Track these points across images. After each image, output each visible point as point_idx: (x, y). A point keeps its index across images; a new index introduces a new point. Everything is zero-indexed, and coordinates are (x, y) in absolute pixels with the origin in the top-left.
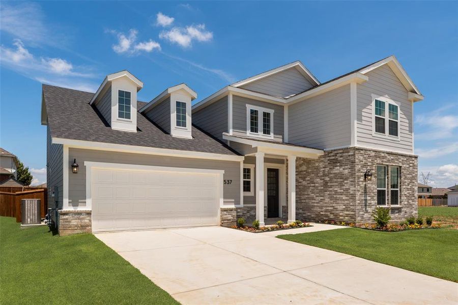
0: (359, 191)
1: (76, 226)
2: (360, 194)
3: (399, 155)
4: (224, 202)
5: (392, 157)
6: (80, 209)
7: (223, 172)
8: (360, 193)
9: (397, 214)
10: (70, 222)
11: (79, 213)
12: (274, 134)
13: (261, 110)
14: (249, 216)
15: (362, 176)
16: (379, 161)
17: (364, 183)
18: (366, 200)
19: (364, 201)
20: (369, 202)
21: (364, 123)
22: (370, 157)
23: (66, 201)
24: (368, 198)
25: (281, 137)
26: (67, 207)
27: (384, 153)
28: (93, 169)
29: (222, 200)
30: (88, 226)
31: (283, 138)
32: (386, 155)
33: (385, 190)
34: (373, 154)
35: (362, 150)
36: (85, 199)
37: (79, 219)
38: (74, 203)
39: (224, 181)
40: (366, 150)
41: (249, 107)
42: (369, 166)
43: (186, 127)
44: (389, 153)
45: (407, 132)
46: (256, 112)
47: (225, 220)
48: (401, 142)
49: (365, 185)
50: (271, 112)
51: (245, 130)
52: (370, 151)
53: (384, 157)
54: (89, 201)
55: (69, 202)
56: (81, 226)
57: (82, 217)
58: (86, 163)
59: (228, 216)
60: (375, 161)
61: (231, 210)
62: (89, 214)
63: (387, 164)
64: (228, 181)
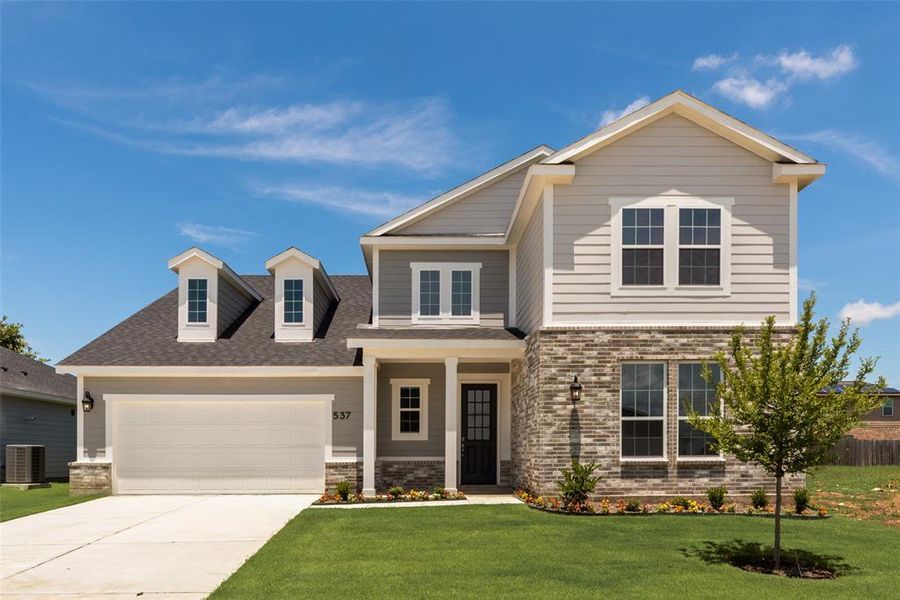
0: (550, 425)
1: (90, 484)
2: (555, 432)
3: (716, 331)
4: (333, 452)
5: (685, 341)
6: (98, 460)
7: (332, 397)
8: (554, 429)
9: (706, 480)
10: (82, 478)
11: (93, 467)
12: (481, 312)
13: (446, 270)
14: (412, 479)
15: (564, 391)
16: (627, 353)
17: (572, 407)
18: (576, 446)
19: (568, 449)
20: (584, 450)
21: (577, 269)
22: (590, 345)
23: (80, 450)
24: (584, 440)
25: (501, 316)
26: (82, 458)
27: (648, 331)
28: (115, 405)
29: (329, 449)
30: (104, 485)
31: (506, 319)
32: (658, 336)
33: (662, 422)
34: (607, 338)
35: (564, 332)
36: (104, 446)
37: (93, 474)
38: (91, 453)
39: (335, 414)
40: (578, 332)
41: (417, 268)
42: (586, 366)
43: (301, 321)
44: (670, 332)
45: (771, 269)
46: (436, 275)
47: (332, 484)
48: (734, 298)
49: (574, 411)
50: (475, 268)
51: (409, 312)
52: (593, 332)
53: (645, 343)
54: (109, 450)
55: (85, 452)
56: (97, 485)
57: (96, 471)
58: (106, 397)
59: (339, 477)
60: (615, 353)
61: (345, 466)
62: (106, 467)
63: (664, 357)
64: (343, 414)
